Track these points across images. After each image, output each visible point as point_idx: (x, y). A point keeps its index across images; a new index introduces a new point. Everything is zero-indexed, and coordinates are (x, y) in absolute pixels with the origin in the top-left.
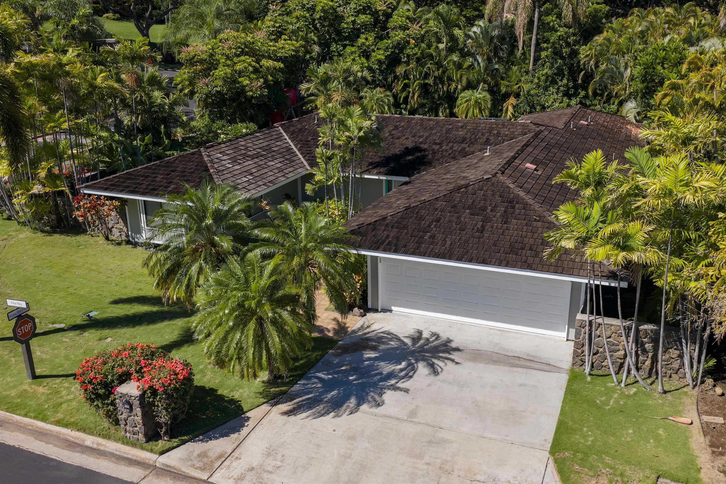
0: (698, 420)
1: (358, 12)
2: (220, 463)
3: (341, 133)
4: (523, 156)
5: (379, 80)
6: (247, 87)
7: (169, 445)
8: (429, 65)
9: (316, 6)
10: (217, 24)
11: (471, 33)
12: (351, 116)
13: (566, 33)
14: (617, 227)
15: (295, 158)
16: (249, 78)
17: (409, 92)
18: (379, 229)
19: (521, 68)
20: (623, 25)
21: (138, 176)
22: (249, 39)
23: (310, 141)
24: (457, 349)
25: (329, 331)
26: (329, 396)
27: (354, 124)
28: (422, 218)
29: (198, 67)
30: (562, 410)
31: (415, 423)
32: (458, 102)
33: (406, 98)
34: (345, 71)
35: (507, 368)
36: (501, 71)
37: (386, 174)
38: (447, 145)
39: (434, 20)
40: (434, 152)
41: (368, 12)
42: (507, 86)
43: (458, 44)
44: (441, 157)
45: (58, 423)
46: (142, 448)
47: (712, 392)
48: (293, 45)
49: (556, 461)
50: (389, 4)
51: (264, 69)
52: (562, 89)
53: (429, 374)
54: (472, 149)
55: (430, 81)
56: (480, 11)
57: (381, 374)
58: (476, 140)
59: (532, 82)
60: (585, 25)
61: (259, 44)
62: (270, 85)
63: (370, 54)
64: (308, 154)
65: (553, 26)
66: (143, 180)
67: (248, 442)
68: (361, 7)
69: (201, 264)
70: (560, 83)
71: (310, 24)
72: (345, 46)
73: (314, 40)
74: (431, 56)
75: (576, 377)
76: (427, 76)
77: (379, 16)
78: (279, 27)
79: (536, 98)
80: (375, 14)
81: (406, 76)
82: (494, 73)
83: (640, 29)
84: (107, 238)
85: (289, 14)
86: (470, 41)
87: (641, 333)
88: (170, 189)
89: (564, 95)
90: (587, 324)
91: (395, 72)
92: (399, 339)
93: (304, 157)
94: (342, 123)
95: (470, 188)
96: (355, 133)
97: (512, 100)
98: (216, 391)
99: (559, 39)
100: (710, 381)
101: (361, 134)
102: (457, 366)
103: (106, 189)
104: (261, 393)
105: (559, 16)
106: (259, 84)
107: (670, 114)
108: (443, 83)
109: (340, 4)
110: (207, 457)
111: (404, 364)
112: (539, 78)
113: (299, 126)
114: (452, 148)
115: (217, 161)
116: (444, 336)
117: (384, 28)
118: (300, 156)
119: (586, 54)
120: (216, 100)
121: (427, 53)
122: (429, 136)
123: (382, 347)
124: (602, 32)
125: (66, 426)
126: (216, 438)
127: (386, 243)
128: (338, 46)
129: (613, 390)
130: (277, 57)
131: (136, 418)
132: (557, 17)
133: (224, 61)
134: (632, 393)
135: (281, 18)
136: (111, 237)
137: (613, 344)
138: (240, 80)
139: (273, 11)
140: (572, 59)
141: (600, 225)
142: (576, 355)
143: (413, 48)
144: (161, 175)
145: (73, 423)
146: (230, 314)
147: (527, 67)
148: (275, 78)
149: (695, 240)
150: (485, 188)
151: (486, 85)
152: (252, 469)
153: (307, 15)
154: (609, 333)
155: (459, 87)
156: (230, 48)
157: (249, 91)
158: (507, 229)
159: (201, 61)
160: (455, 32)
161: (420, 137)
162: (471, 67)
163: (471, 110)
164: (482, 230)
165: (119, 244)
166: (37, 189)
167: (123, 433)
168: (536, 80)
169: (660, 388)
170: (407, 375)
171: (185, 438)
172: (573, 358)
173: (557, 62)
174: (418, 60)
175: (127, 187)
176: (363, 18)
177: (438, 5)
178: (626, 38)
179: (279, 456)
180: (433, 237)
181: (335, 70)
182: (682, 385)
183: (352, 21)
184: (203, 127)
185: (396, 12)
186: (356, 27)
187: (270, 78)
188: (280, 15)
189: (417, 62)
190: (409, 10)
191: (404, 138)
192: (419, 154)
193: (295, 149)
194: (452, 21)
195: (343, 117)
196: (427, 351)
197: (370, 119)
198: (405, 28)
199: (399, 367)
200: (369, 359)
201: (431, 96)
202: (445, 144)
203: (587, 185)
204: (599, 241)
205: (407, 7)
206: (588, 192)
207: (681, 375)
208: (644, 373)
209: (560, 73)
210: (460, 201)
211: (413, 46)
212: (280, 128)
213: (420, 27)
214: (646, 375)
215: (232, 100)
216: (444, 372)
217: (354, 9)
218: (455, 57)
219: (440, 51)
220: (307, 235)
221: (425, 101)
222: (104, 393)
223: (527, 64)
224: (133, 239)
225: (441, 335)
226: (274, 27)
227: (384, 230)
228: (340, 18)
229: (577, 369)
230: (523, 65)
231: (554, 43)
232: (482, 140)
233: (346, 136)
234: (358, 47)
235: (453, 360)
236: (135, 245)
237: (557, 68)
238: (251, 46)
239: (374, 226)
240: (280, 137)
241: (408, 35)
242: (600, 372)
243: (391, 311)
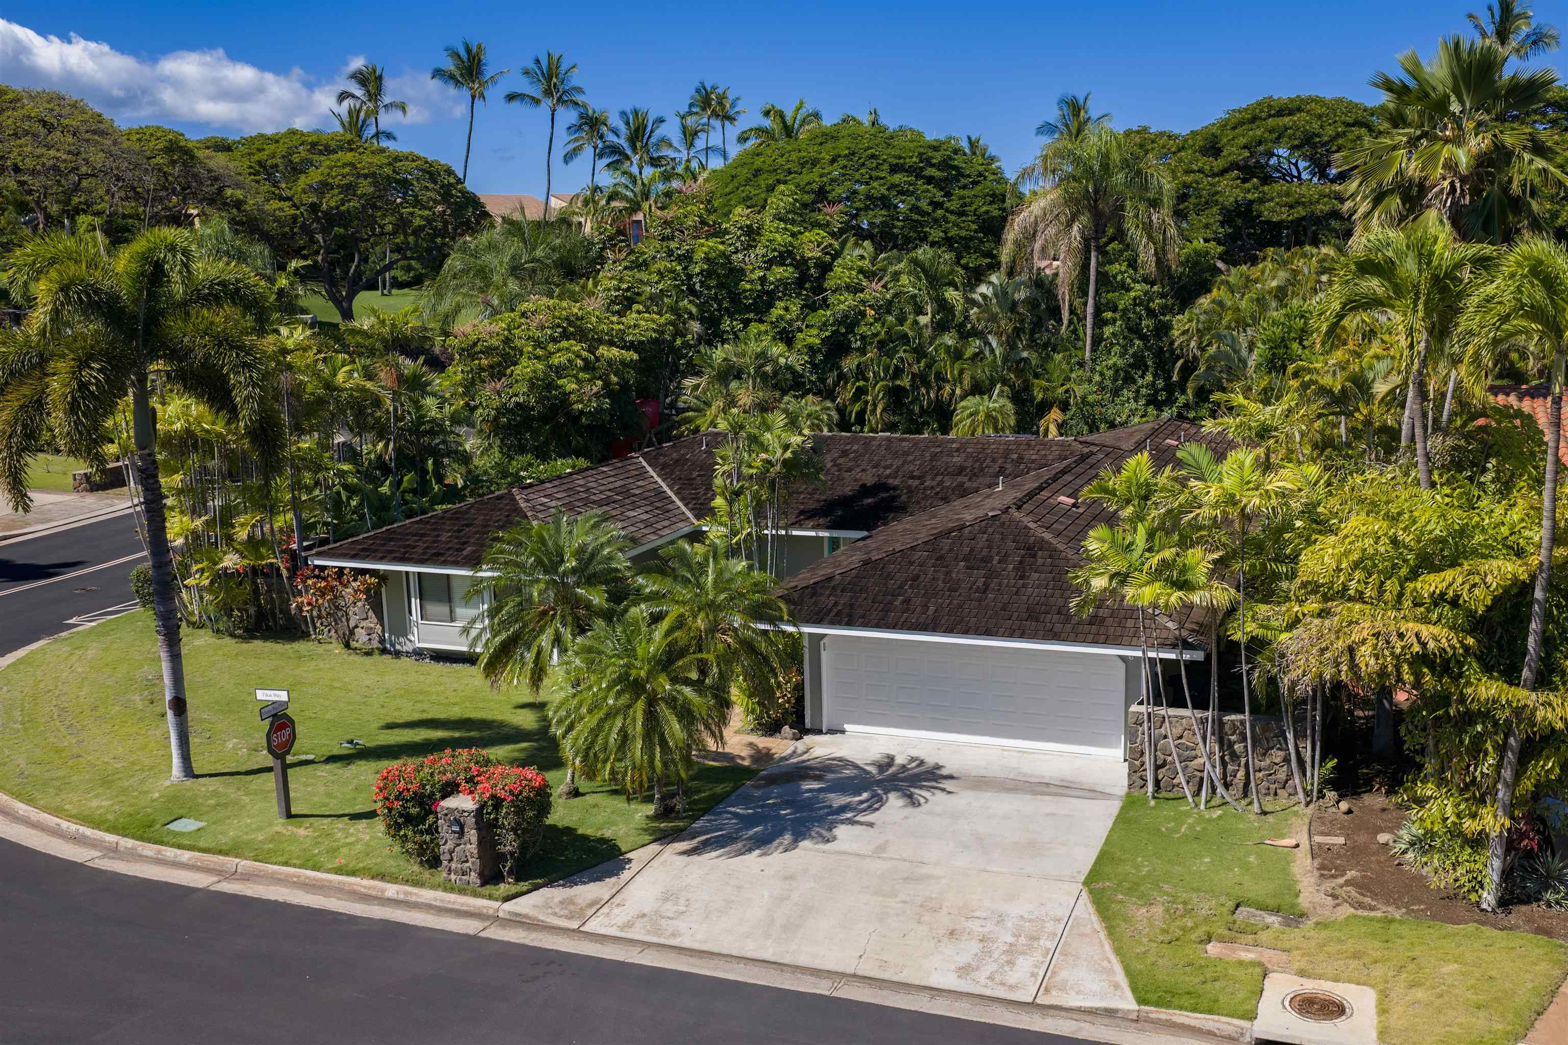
0: (1307, 842)
1: (770, 263)
2: (594, 910)
3: (754, 455)
4: (1055, 486)
5: (810, 381)
6: (572, 396)
7: (514, 889)
8: (901, 354)
9: (693, 252)
10: (513, 286)
11: (976, 297)
12: (769, 429)
13: (1146, 293)
14: (1168, 554)
15: (670, 507)
16: (577, 379)
17: (866, 402)
18: (821, 595)
19: (1070, 356)
20: (1247, 278)
21: (408, 534)
22: (575, 310)
23: (694, 479)
24: (951, 777)
25: (743, 759)
26: (751, 833)
27: (776, 440)
28: (889, 576)
29: (483, 361)
30: (1107, 839)
31: (884, 859)
32: (956, 419)
33: (861, 415)
34: (758, 356)
35: (1028, 797)
36: (1034, 362)
37: (828, 528)
38: (933, 479)
39: (909, 273)
40: (910, 491)
41: (788, 262)
42: (1046, 390)
43: (954, 315)
44: (923, 499)
45: (338, 871)
46: (475, 895)
47: (1334, 809)
48: (653, 321)
49: (1091, 892)
50: (826, 247)
51: (602, 364)
52: (1144, 391)
53: (905, 806)
54: (975, 485)
55: (905, 382)
56: (993, 257)
57: (830, 806)
58: (982, 470)
59: (1090, 381)
60: (1180, 278)
61: (594, 319)
62: (613, 390)
63: (794, 337)
64: (693, 499)
65: (1123, 280)
66: (417, 541)
67: (632, 887)
68: (776, 254)
69: (557, 631)
70: (1140, 382)
71: (683, 284)
72: (746, 323)
73: (690, 313)
74: (904, 338)
75: (1134, 802)
76: (898, 372)
77: (809, 269)
78: (628, 289)
79: (1097, 410)
80: (801, 264)
81: (860, 373)
82: (1020, 367)
83: (1274, 284)
84: (347, 646)
85: (642, 265)
86: (975, 309)
87: (1227, 727)
88: (465, 553)
89: (1148, 404)
90: (1146, 717)
91: (839, 368)
92: (856, 766)
93: (686, 505)
94: (754, 439)
95: (966, 531)
96: (778, 454)
97: (1055, 414)
98: (575, 830)
99: (1135, 305)
100: (1331, 795)
101: (788, 454)
102: (950, 796)
103: (354, 557)
104: (645, 830)
105: (1133, 264)
106: (595, 389)
107: (1241, 396)
108: (928, 387)
109: (736, 248)
110: (574, 904)
111: (865, 795)
112: (1102, 374)
113: (675, 456)
114: (942, 481)
115: (542, 508)
116: (931, 760)
117: (819, 289)
118: (679, 503)
119: (1182, 329)
120: (515, 420)
121: (897, 333)
122: (903, 465)
123: (831, 776)
124: (1209, 291)
125: (353, 873)
126: (585, 883)
127: (833, 614)
128: (735, 323)
129: (1187, 814)
130: (625, 342)
131: (468, 846)
132: (1129, 266)
133: (530, 349)
134: (1215, 816)
135: (630, 273)
136: (354, 644)
137: (1187, 748)
138: (560, 382)
139: (615, 262)
140: (1160, 339)
141: (1147, 555)
142: (1133, 771)
143: (871, 324)
144: (449, 531)
145: (364, 868)
146: (609, 688)
147: (1080, 353)
148: (623, 379)
149: (1286, 575)
150: (990, 530)
151: (1006, 388)
152: (644, 915)
153: (679, 268)
154: (1177, 731)
155: (958, 391)
156: (543, 328)
157: (577, 402)
158: (1024, 586)
159: (488, 351)
160: (947, 295)
161: (886, 467)
162: (978, 356)
163: (980, 430)
164: (986, 589)
165: (369, 653)
166: (230, 561)
167: (444, 874)
168: (1097, 378)
169: (1256, 807)
170: (870, 807)
171: (539, 881)
172: (1129, 775)
173: (1132, 345)
174: (882, 345)
175: (390, 552)
176: (779, 272)
177: (915, 248)
178: (1251, 300)
179: (682, 901)
180: (907, 601)
181: (743, 354)
182: (1292, 803)
183: (760, 278)
184: (492, 468)
185: (840, 261)
186: (766, 288)
187: (614, 379)
188: (626, 268)
189: (879, 349)
190: (862, 257)
191: (858, 470)
192: (885, 495)
193: (669, 493)
194: (943, 276)
195: (756, 431)
196: (903, 780)
197: (800, 434)
198: (856, 289)
199: (858, 799)
200: (810, 790)
201: (907, 408)
202: (928, 478)
203: (1128, 502)
204: (1144, 577)
205: (858, 252)
206: (1129, 511)
207: (1291, 791)
208: (1235, 791)
209: (1139, 363)
210: (951, 550)
211: (872, 320)
212: (641, 459)
213: (884, 286)
214: (1240, 794)
215: (544, 419)
216: (929, 804)
217: (763, 256)
218: (949, 339)
219: (921, 329)
220: (715, 582)
221: (897, 419)
222: (419, 814)
223: (1080, 349)
224: (393, 645)
225: (927, 760)
226: (619, 289)
227: (830, 595)
228: (738, 273)
229: (1136, 793)
230: (1073, 352)
231: (1125, 310)
232: (991, 470)
233: (763, 460)
234: (772, 323)
235: (943, 790)
236: (398, 654)
237: (1134, 355)
238: (579, 323)
239: (814, 589)
240: (642, 474)
241: (863, 302)
242: (1171, 795)
243: (843, 732)
